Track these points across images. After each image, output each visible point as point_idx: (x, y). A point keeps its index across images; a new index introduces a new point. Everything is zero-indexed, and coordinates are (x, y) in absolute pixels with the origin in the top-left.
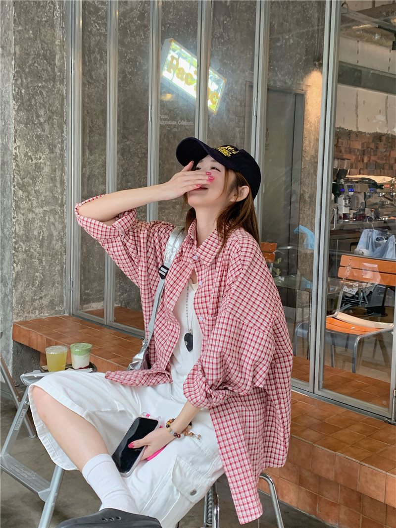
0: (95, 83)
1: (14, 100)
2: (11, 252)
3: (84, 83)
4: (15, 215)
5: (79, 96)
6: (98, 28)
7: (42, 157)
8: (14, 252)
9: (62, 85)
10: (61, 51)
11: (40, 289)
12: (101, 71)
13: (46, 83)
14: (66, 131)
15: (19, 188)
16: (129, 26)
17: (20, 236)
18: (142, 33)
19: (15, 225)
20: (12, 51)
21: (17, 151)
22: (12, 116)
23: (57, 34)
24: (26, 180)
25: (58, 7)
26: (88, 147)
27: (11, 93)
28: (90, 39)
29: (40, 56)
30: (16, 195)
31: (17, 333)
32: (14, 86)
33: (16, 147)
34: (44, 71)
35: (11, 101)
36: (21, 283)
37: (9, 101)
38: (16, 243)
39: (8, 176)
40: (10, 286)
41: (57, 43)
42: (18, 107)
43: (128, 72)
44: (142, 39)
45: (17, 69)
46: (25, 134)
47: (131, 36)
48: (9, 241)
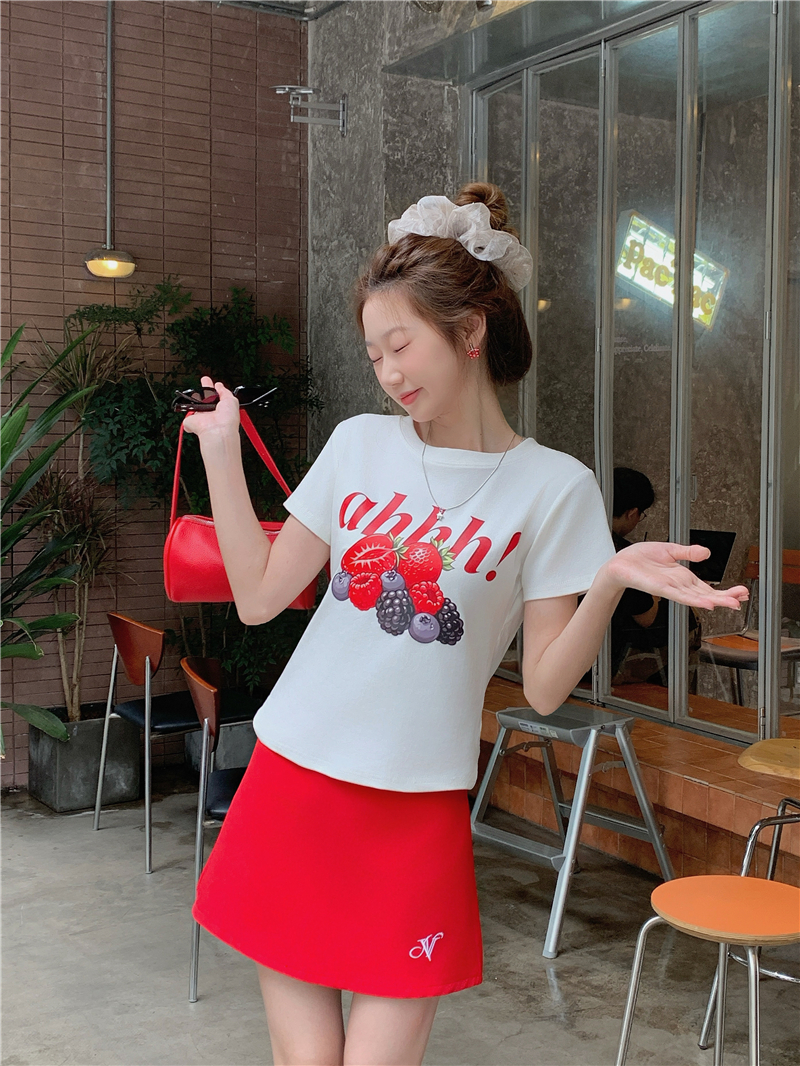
43: (559, 271)
44: (583, 215)
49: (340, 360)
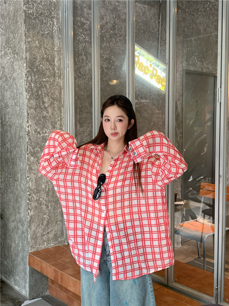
0: (82, 76)
1: (26, 92)
2: (26, 201)
3: (75, 77)
4: (29, 175)
5: (72, 86)
6: (84, 37)
7: (47, 132)
8: (28, 201)
9: (60, 79)
10: (58, 55)
11: (47, 227)
12: (87, 68)
13: (49, 78)
14: (63, 112)
15: (31, 155)
16: (105, 35)
17: (33, 190)
18: (114, 39)
19: (29, 182)
20: (24, 57)
21: (30, 129)
22: (25, 104)
23: (55, 43)
24: (36, 149)
25: (55, 23)
26: (79, 122)
27: (24, 87)
28: (78, 45)
29: (44, 59)
30: (29, 160)
31: (32, 261)
32: (26, 82)
33: (28, 126)
34: (47, 70)
35: (24, 93)
36: (34, 223)
37: (23, 93)
38: (29, 195)
39: (23, 146)
40: (25, 226)
41: (56, 49)
42: (30, 97)
43: (105, 67)
44: (114, 43)
45: (28, 70)
46: (35, 116)
47: (107, 42)
48: (24, 193)
49: (6, 106)
